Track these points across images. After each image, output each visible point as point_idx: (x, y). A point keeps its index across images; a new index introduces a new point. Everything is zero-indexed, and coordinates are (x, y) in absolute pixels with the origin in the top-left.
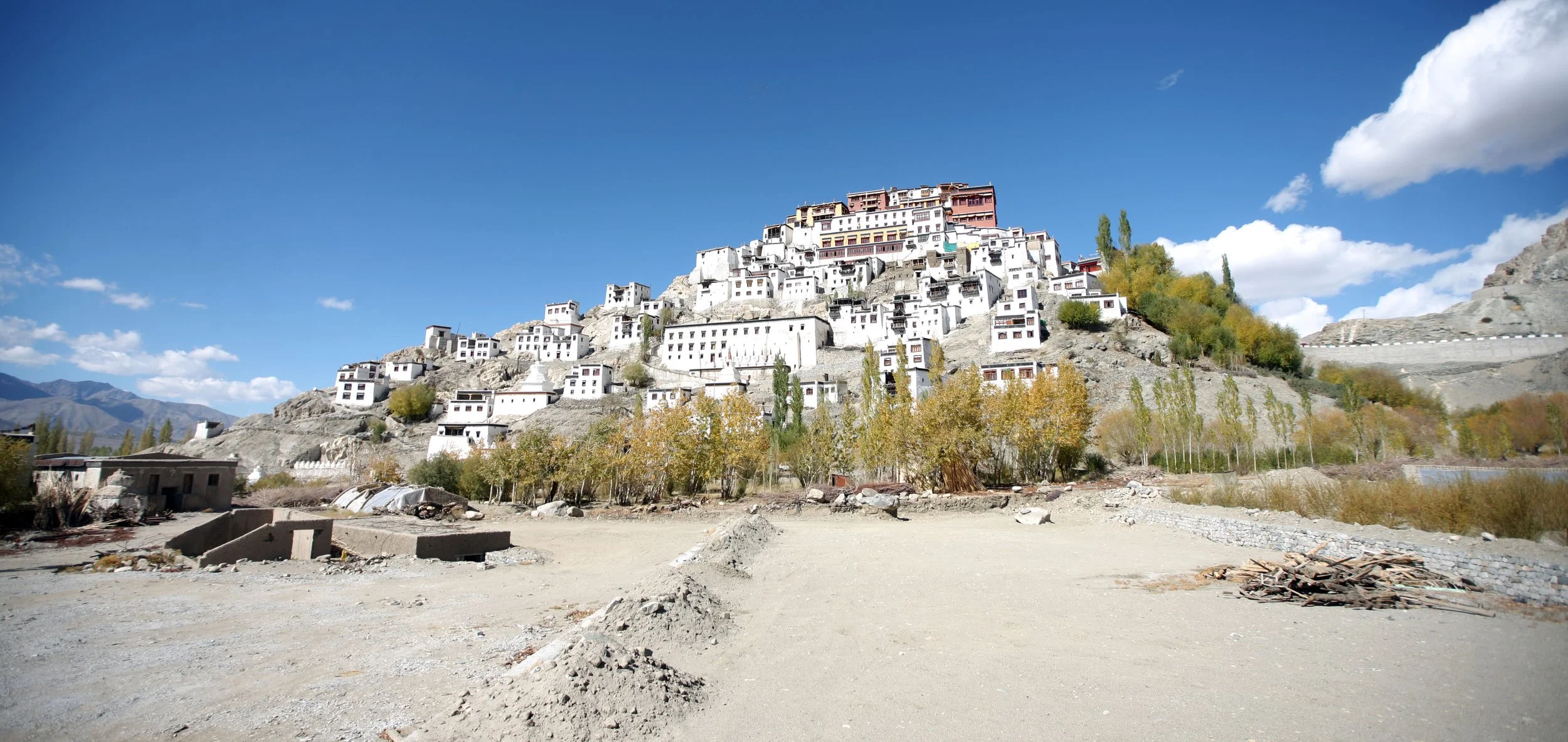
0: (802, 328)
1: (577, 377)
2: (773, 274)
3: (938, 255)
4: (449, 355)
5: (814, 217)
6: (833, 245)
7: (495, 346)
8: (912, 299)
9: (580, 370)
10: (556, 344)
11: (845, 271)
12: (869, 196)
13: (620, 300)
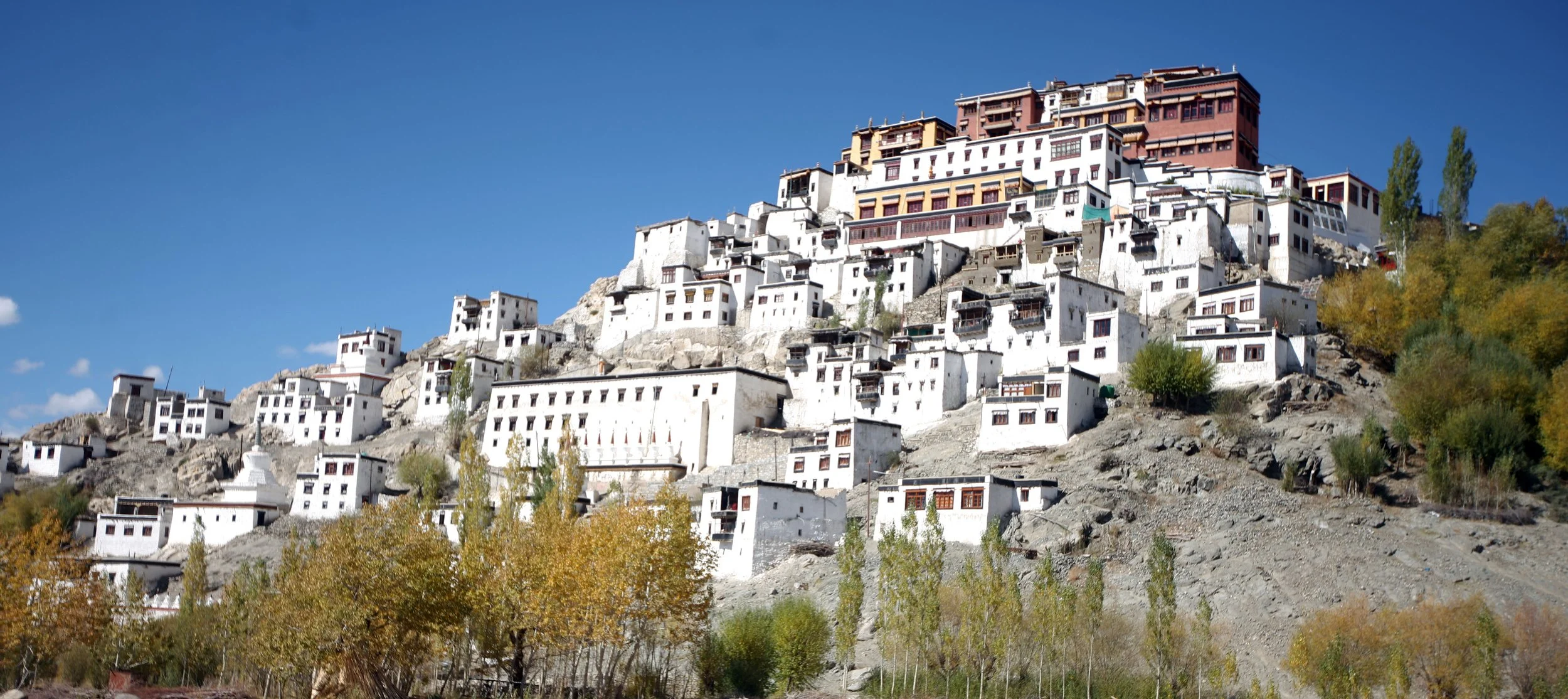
0: (715, 391)
1: (316, 477)
2: (737, 278)
3: (1049, 236)
4: (146, 429)
5: (883, 152)
6: (879, 214)
7: (219, 415)
8: (936, 333)
9: (321, 464)
10: (319, 414)
11: (874, 270)
12: (997, 103)
13: (474, 327)
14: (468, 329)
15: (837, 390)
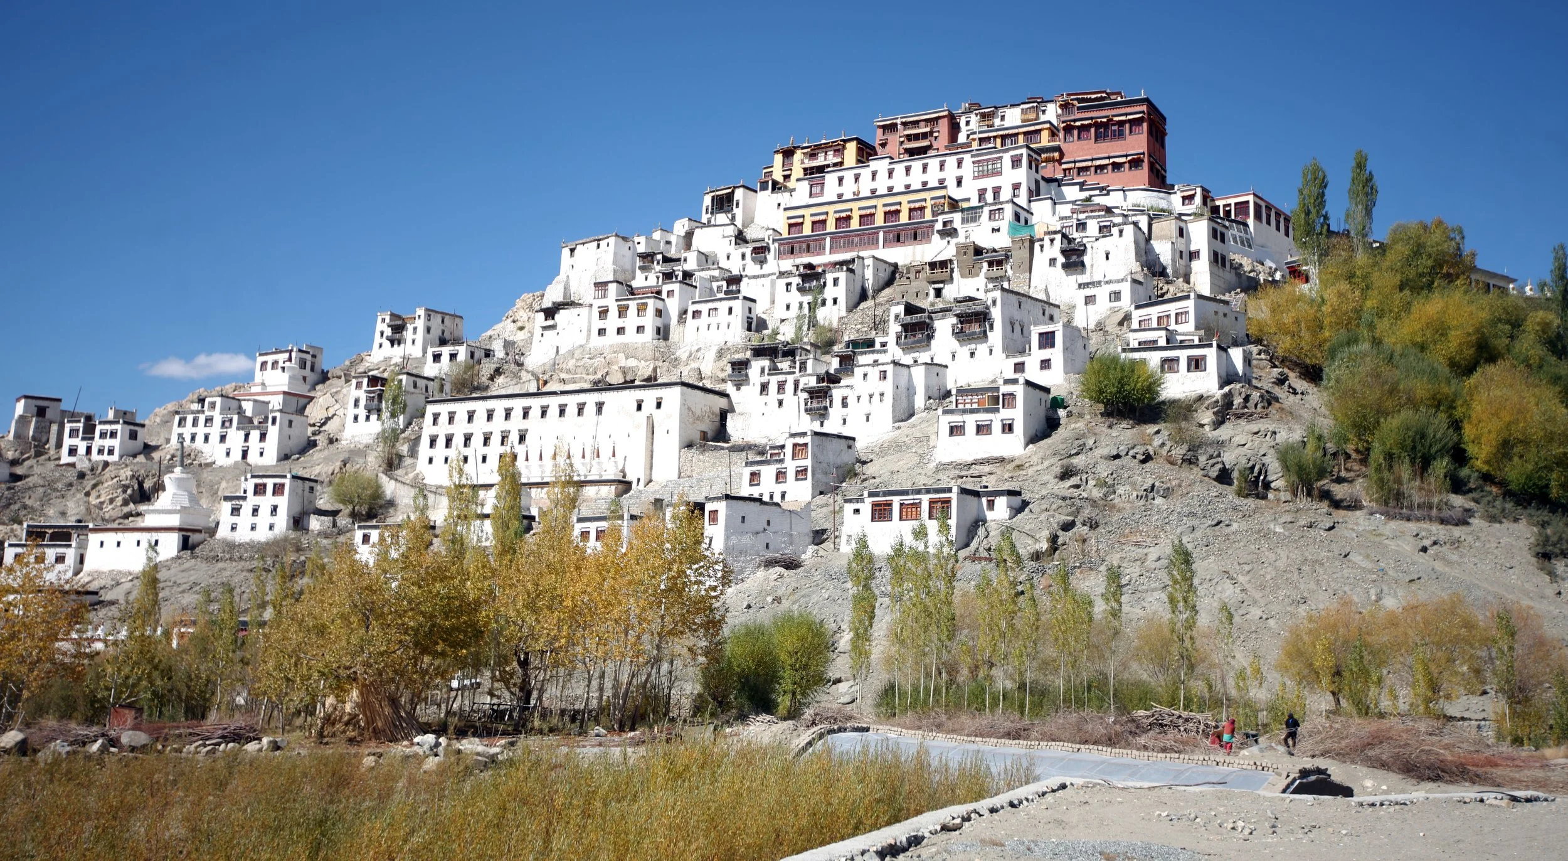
0: (659, 405)
1: (244, 498)
2: (670, 293)
3: (978, 251)
4: (52, 452)
5: (805, 169)
6: (807, 230)
7: (133, 436)
8: (877, 346)
9: (250, 485)
10: (242, 433)
11: (807, 285)
12: (916, 123)
13: (399, 344)
14: (392, 345)
15: (780, 403)
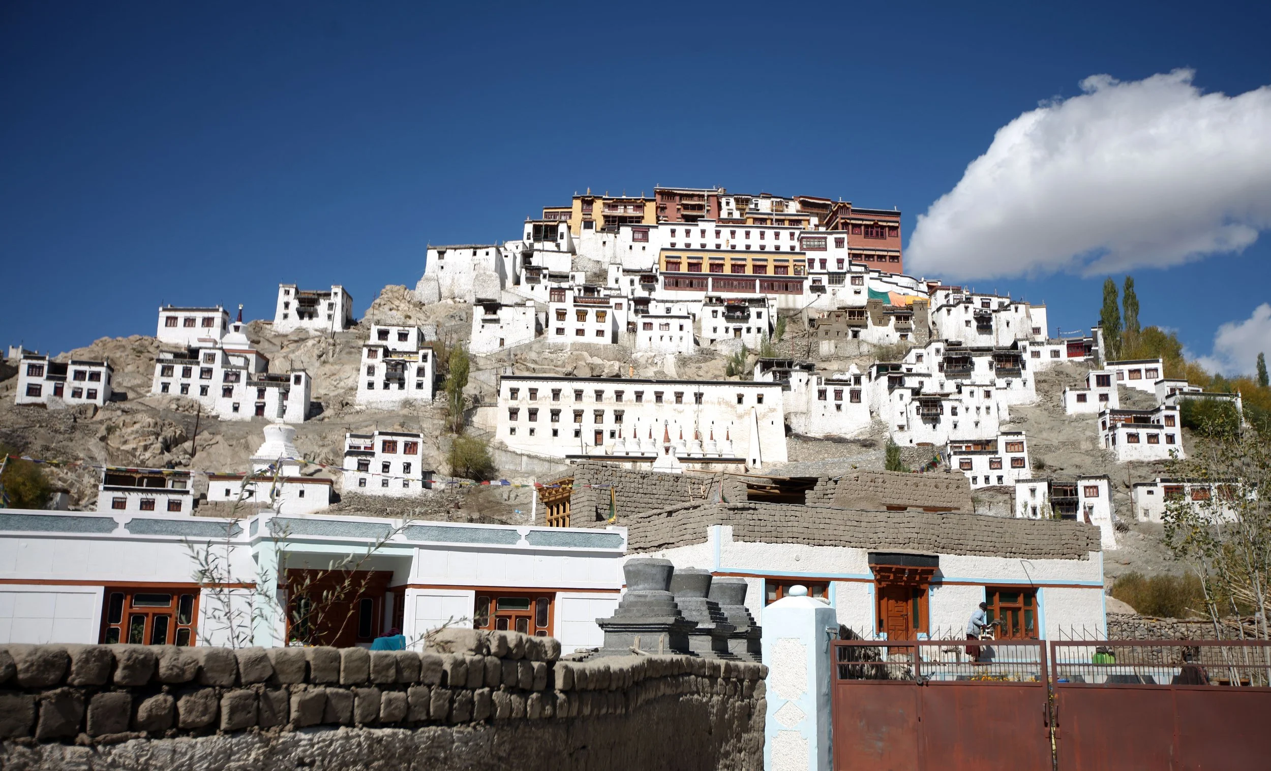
0: (759, 400)
1: (373, 454)
2: (618, 306)
5: (606, 217)
6: (684, 268)
9: (376, 443)
10: (254, 389)
11: (733, 314)
12: (691, 196)
13: (311, 317)
14: (303, 317)
15: (838, 407)
